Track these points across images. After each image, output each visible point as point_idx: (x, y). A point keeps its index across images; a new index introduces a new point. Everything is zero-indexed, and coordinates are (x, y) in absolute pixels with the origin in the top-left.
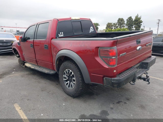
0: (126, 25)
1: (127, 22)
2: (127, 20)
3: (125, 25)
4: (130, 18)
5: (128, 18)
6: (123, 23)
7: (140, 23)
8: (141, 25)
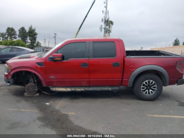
0: (19, 36)
1: (20, 33)
2: (19, 30)
3: (17, 36)
4: (23, 29)
5: (20, 29)
6: (14, 34)
7: (35, 36)
8: (36, 37)
